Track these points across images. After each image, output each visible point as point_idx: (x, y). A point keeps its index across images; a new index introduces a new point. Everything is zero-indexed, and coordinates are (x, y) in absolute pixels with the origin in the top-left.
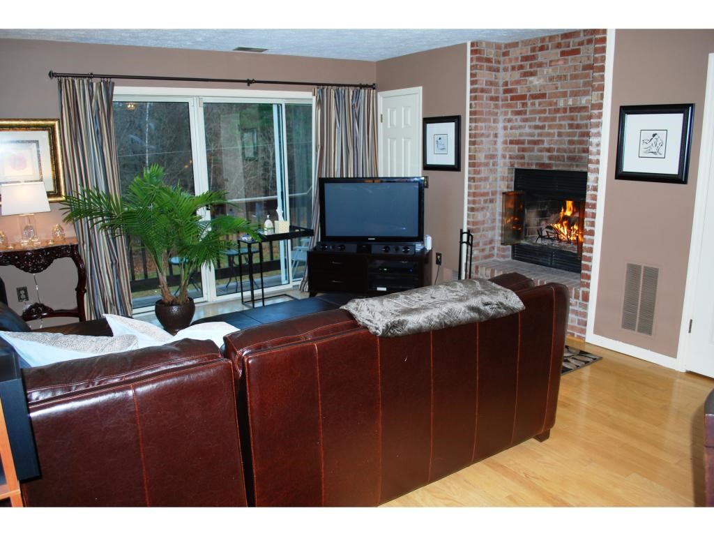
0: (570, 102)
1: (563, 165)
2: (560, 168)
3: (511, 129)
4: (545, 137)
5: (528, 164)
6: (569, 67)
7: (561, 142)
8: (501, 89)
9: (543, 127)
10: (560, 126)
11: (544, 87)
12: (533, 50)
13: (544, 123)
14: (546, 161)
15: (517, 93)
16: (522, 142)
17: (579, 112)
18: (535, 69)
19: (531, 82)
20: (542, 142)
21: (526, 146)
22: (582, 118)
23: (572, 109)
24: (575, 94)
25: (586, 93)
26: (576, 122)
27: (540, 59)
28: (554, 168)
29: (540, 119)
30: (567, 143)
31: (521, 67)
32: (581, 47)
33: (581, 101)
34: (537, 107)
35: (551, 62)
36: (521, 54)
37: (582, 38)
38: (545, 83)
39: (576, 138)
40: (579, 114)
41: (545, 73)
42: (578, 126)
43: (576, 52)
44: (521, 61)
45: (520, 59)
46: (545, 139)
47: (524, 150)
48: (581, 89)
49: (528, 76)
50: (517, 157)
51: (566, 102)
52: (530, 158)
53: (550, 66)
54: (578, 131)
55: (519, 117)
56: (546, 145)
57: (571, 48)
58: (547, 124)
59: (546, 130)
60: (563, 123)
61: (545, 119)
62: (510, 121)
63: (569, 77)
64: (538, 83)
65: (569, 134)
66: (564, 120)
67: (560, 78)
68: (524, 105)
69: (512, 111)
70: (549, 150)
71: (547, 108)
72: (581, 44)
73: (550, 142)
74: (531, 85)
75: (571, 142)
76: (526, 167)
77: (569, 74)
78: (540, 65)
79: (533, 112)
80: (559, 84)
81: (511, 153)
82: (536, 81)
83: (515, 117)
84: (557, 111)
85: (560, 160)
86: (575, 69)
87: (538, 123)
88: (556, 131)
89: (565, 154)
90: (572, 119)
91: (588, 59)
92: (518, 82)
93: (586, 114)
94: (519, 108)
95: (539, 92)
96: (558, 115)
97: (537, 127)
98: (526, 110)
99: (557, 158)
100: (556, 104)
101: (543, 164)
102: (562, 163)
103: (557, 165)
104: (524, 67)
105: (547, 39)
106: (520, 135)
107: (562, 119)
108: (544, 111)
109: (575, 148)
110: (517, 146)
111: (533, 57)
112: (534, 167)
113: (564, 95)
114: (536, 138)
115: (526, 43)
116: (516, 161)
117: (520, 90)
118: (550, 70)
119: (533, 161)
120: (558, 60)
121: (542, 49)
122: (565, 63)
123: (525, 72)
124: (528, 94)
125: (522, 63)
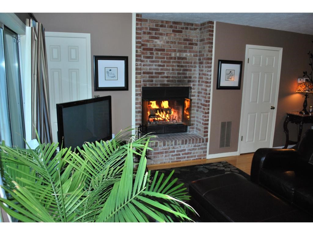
0: (178, 55)
1: (175, 84)
2: (174, 86)
3: (143, 66)
4: (165, 71)
5: (155, 84)
6: (177, 38)
7: (174, 73)
9: (164, 66)
10: (173, 66)
11: (164, 46)
12: (157, 25)
13: (164, 64)
14: (166, 82)
15: (147, 46)
16: (152, 73)
17: (182, 60)
18: (158, 36)
19: (156, 42)
20: (164, 73)
21: (154, 75)
22: (184, 63)
23: (179, 58)
24: (180, 51)
25: (185, 51)
26: (181, 64)
27: (161, 31)
28: (170, 86)
29: (161, 61)
30: (177, 74)
31: (149, 33)
32: (183, 30)
33: (183, 55)
34: (160, 55)
35: (167, 34)
36: (149, 26)
37: (183, 26)
38: (164, 44)
39: (181, 72)
40: (182, 61)
41: (164, 39)
42: (182, 66)
43: (181, 32)
44: (150, 30)
45: (149, 29)
46: (166, 72)
47: (152, 77)
48: (183, 49)
49: (154, 39)
50: (148, 81)
51: (175, 54)
52: (156, 81)
53: (167, 36)
54: (182, 68)
55: (148, 60)
56: (166, 75)
57: (177, 29)
58: (166, 64)
59: (165, 67)
60: (174, 64)
61: (165, 62)
62: (142, 61)
63: (177, 43)
64: (160, 43)
65: (177, 70)
66: (174, 63)
67: (172, 42)
68: (151, 53)
69: (143, 56)
70: (167, 77)
71: (165, 56)
72: (183, 28)
73: (167, 73)
74: (156, 44)
75: (179, 74)
76: (154, 86)
77: (177, 41)
78: (161, 34)
79: (156, 58)
80: (172, 45)
81: (144, 79)
82: (158, 42)
83: (145, 60)
84: (171, 58)
85: (174, 82)
86: (180, 40)
87: (160, 63)
88: (171, 68)
89: (176, 79)
90: (179, 62)
91: (186, 36)
92: (148, 41)
93: (186, 61)
94: (149, 55)
95: (160, 48)
96: (171, 60)
97: (160, 66)
98: (153, 57)
99: (172, 81)
100: (170, 55)
101: (165, 84)
102: (174, 83)
103: (171, 85)
104: (151, 33)
105: (165, 22)
106: (150, 69)
107: (173, 62)
108: (164, 58)
109: (181, 76)
110: (148, 75)
111: (157, 30)
112: (159, 86)
113: (175, 51)
114: (160, 71)
115: (152, 21)
116: (148, 83)
117: (149, 45)
118: (167, 38)
119: (158, 83)
120: (171, 34)
121: (162, 26)
122: (175, 36)
123: (152, 36)
124: (154, 48)
125: (150, 31)
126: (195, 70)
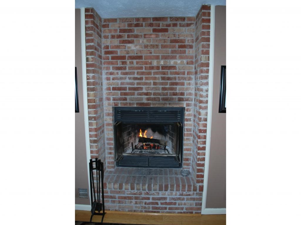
0: (162, 62)
1: (159, 104)
2: (157, 106)
3: (113, 79)
4: (143, 85)
5: (130, 104)
6: (160, 40)
7: (156, 89)
8: (103, 51)
9: (141, 79)
10: (155, 78)
11: (140, 52)
12: (130, 25)
13: (142, 76)
14: (145, 101)
15: (117, 54)
16: (125, 89)
17: (169, 69)
18: (132, 39)
19: (129, 48)
20: (141, 89)
21: (128, 91)
22: (171, 73)
23: (163, 68)
24: (165, 58)
25: (174, 58)
26: (167, 76)
27: (136, 33)
28: (152, 106)
29: (138, 73)
30: (161, 89)
31: (120, 37)
32: (169, 28)
33: (170, 62)
34: (135, 65)
35: (145, 35)
36: (119, 27)
37: (169, 22)
38: (141, 49)
39: (168, 86)
40: (169, 71)
41: (141, 42)
42: (169, 79)
43: (166, 30)
44: (120, 32)
45: (119, 30)
46: (144, 87)
47: (126, 94)
48: (170, 55)
49: (126, 43)
50: (120, 99)
51: (158, 62)
52: (131, 99)
53: (145, 37)
54: (169, 81)
55: (120, 72)
56: (144, 91)
57: (161, 27)
58: (144, 76)
59: (144, 81)
60: (157, 76)
61: (143, 73)
62: (111, 74)
63: (160, 47)
64: (135, 48)
65: (162, 84)
66: (157, 74)
67: (153, 46)
68: (123, 63)
69: (113, 67)
70: (147, 94)
71: (144, 66)
72: (169, 25)
73: (147, 89)
74: (129, 50)
75: (164, 89)
76: (128, 106)
77: (160, 44)
78: (136, 36)
79: (130, 68)
80: (153, 50)
81: (114, 97)
82: (132, 47)
83: (116, 71)
84: (152, 68)
85: (157, 101)
86: (165, 42)
87: (136, 76)
88: (152, 81)
89: (159, 97)
90: (164, 74)
91: (174, 36)
92: (118, 47)
93: (175, 71)
94: (120, 65)
95: (136, 55)
96: (153, 71)
97: (135, 79)
98: (126, 67)
99: (154, 99)
100: (151, 63)
101: (143, 104)
102: (158, 102)
103: (153, 104)
104: (123, 37)
105: (141, 20)
106: (122, 84)
107: (155, 73)
108: (141, 68)
109: (167, 93)
110: (119, 92)
111: (130, 31)
112: (135, 106)
113: (157, 58)
114: (136, 86)
115: (123, 20)
116: (119, 102)
117: (120, 52)
118: (145, 41)
119: (134, 102)
120: (151, 35)
121: (137, 25)
122: (157, 37)
123: (124, 40)
124: (127, 55)
125: (121, 34)
126: (190, 83)
